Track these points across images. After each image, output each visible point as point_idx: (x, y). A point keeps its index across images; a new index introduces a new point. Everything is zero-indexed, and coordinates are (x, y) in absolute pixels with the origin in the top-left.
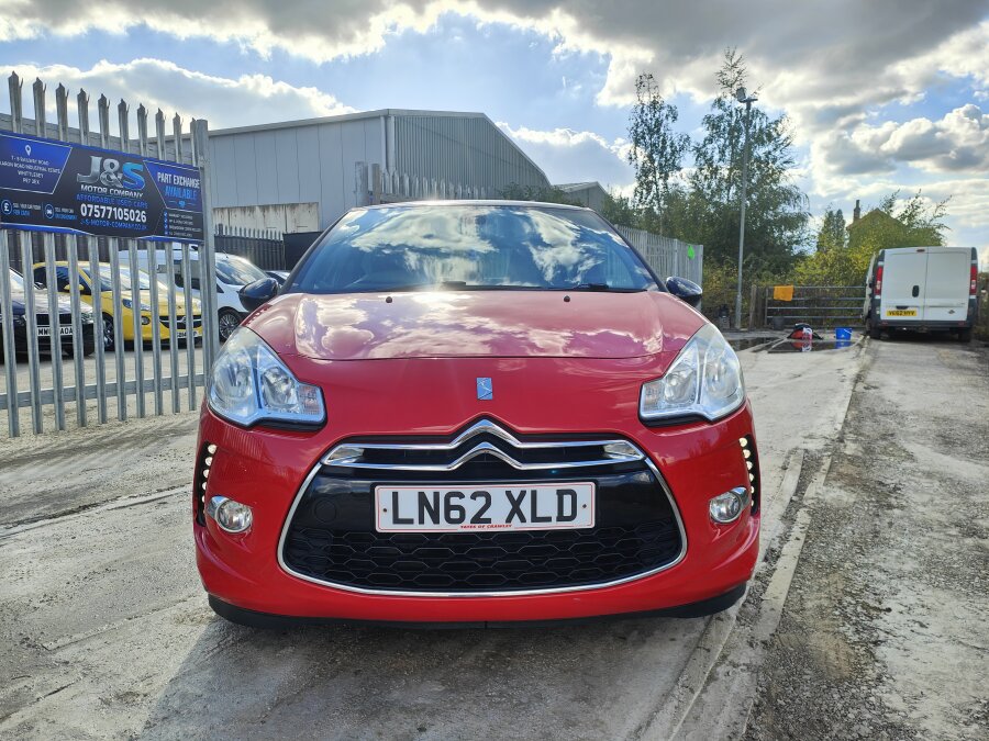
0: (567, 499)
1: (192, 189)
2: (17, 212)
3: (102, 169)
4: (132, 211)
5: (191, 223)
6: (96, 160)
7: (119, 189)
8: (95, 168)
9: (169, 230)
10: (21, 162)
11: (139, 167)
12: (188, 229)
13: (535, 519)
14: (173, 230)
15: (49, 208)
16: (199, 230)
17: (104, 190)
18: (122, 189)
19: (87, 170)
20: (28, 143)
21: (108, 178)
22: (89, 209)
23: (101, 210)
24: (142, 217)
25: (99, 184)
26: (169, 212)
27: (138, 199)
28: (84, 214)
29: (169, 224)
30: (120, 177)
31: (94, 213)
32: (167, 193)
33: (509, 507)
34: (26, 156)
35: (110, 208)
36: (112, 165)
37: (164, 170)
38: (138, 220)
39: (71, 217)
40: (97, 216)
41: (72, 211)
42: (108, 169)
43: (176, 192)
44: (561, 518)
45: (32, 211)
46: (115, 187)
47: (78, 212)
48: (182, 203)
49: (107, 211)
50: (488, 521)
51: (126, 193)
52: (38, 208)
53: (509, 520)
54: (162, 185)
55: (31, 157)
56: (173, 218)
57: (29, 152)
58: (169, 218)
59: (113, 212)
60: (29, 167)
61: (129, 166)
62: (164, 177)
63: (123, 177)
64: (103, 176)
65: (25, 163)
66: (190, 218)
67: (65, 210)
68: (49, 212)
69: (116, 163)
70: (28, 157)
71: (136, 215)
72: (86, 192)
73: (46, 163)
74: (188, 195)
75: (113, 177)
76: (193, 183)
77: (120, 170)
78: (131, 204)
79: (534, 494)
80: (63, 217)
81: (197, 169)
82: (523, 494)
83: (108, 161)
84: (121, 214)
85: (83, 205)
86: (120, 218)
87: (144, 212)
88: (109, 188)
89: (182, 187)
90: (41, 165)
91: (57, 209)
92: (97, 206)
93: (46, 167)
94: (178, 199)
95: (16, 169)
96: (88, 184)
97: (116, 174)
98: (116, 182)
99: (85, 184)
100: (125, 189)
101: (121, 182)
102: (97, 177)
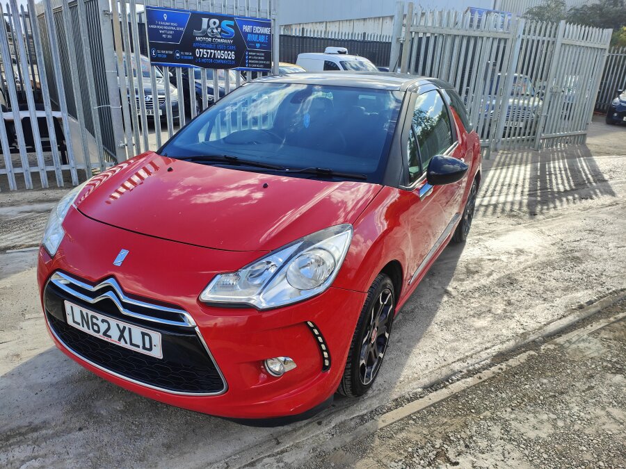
0: (147, 338)
1: (266, 35)
2: (160, 55)
3: (209, 26)
4: (226, 52)
5: (262, 58)
6: (205, 20)
7: (218, 38)
8: (204, 26)
9: (249, 63)
10: (161, 25)
11: (232, 23)
12: (261, 62)
13: (131, 344)
14: (251, 63)
15: (178, 52)
16: (268, 62)
17: (209, 40)
18: (220, 38)
19: (199, 28)
20: (166, 13)
21: (213, 32)
22: (200, 52)
23: (208, 53)
24: (232, 55)
25: (206, 36)
26: (249, 51)
27: (231, 44)
28: (198, 56)
29: (249, 59)
30: (219, 30)
31: (203, 54)
32: (249, 39)
33: (119, 334)
34: (164, 21)
35: (212, 51)
36: (215, 23)
37: (248, 23)
38: (229, 58)
39: (190, 58)
40: (205, 56)
41: (191, 54)
42: (212, 25)
43: (255, 38)
44: (144, 348)
45: (168, 55)
46: (216, 37)
47: (194, 54)
48: (258, 45)
49: (211, 53)
50: (110, 337)
51: (222, 40)
52: (171, 52)
53: (119, 340)
54: (246, 34)
55: (167, 21)
56: (251, 55)
57: (165, 18)
58: (249, 55)
59: (215, 54)
60: (165, 27)
61: (225, 22)
62: (247, 28)
63: (222, 31)
64: (209, 30)
65: (164, 25)
66: (263, 54)
67: (186, 53)
68: (178, 55)
69: (217, 21)
70: (166, 22)
71: (229, 54)
72: (199, 42)
73: (176, 25)
74: (262, 39)
75: (215, 31)
76: (266, 30)
77: (219, 26)
78: (226, 48)
79: (130, 329)
80: (186, 57)
81: (270, 20)
82: (124, 328)
83: (212, 20)
84: (220, 54)
85: (197, 50)
86: (219, 57)
87: (233, 52)
88: (212, 38)
89: (259, 34)
90: (173, 26)
91: (182, 53)
92: (205, 50)
93: (176, 27)
94: (255, 43)
95: (158, 30)
96: (200, 37)
97: (217, 29)
98: (217, 34)
99: (198, 36)
100: (222, 38)
101: (220, 34)
102: (205, 31)
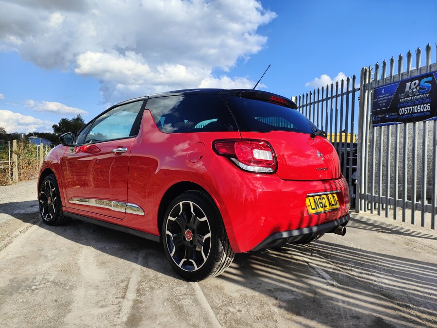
2: (377, 119)
3: (410, 88)
4: (422, 105)
7: (416, 96)
8: (407, 89)
10: (380, 98)
11: (430, 79)
15: (387, 114)
17: (409, 99)
18: (418, 95)
19: (403, 91)
21: (413, 92)
22: (402, 110)
23: (407, 110)
24: (428, 108)
27: (427, 98)
28: (401, 114)
30: (418, 89)
31: (405, 112)
34: (382, 94)
35: (411, 107)
36: (415, 83)
38: (425, 110)
39: (395, 117)
41: (396, 113)
42: (413, 86)
47: (398, 113)
49: (410, 109)
51: (419, 97)
52: (383, 115)
57: (383, 92)
59: (413, 109)
60: (383, 99)
61: (424, 80)
63: (420, 88)
64: (410, 91)
67: (393, 114)
68: (387, 116)
71: (424, 107)
72: (402, 103)
73: (389, 95)
75: (415, 90)
77: (418, 85)
78: (422, 102)
80: (393, 117)
83: (413, 83)
84: (417, 109)
85: (401, 109)
86: (416, 111)
87: (429, 104)
88: (411, 97)
90: (386, 96)
91: (390, 114)
92: (406, 108)
95: (378, 101)
96: (403, 98)
97: (416, 88)
98: (416, 92)
99: (401, 99)
100: (420, 94)
101: (418, 91)
102: (407, 92)
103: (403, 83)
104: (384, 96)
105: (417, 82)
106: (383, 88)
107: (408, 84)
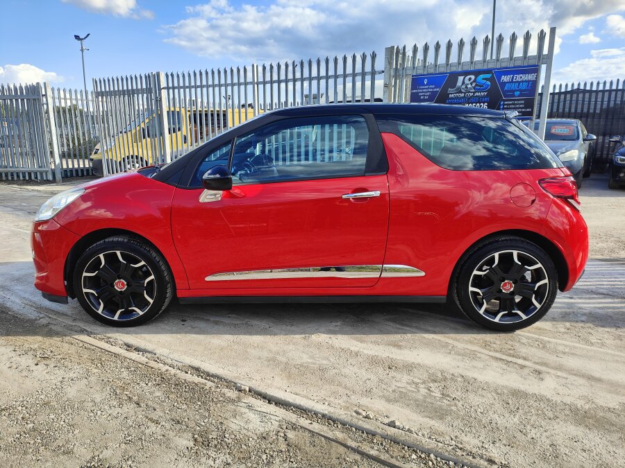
1: (529, 81)
3: (463, 83)
4: (478, 104)
5: (522, 106)
8: (459, 83)
10: (421, 89)
11: (488, 76)
16: (529, 110)
17: (462, 95)
18: (474, 92)
19: (454, 86)
21: (466, 87)
24: (485, 107)
26: (504, 101)
27: (484, 97)
30: (474, 85)
32: (507, 88)
34: (424, 85)
36: (470, 79)
37: (506, 73)
42: (467, 81)
43: (514, 87)
46: (470, 92)
48: (517, 93)
51: (475, 94)
54: (504, 84)
55: (427, 85)
56: (507, 105)
57: (425, 83)
58: (504, 105)
60: (425, 90)
61: (481, 77)
62: (506, 78)
63: (476, 85)
64: (464, 87)
66: (523, 102)
71: (481, 106)
72: (452, 98)
73: (433, 87)
74: (524, 86)
75: (469, 86)
76: (530, 77)
77: (474, 81)
78: (478, 100)
83: (468, 77)
87: (486, 104)
88: (465, 93)
89: (519, 82)
90: (430, 88)
93: (433, 88)
94: (514, 91)
95: (418, 93)
96: (453, 94)
97: (471, 84)
98: (470, 89)
99: (451, 94)
100: (476, 92)
101: (474, 88)
102: (459, 88)
103: (454, 76)
104: (426, 87)
105: (473, 77)
106: (425, 78)
107: (461, 78)
